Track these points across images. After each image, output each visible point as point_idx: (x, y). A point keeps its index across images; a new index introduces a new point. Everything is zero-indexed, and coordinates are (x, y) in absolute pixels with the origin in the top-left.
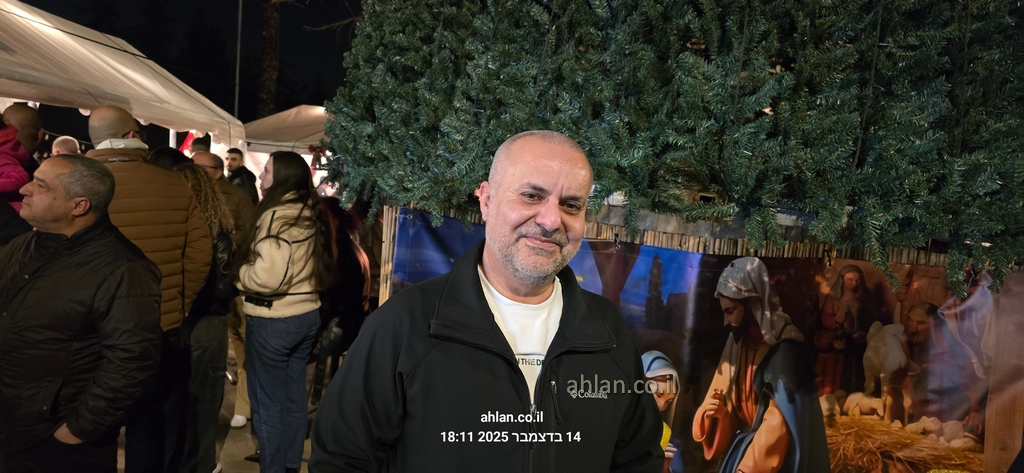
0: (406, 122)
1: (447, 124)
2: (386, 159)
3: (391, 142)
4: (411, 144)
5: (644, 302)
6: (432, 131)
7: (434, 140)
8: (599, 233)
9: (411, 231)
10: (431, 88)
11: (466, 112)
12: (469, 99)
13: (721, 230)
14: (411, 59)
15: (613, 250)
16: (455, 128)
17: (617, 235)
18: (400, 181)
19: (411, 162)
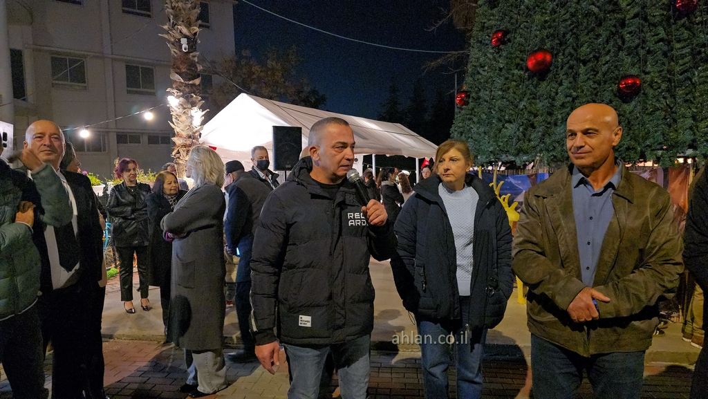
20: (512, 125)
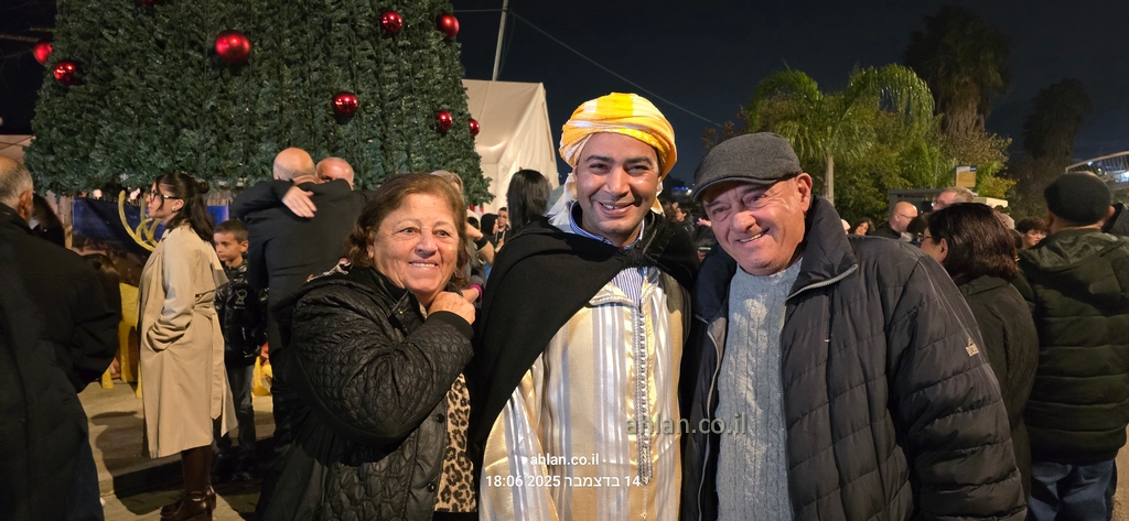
0: (72, 154)
1: (92, 155)
2: (63, 172)
3: (65, 164)
4: (76, 164)
6: (86, 158)
7: (87, 162)
9: (81, 208)
10: (83, 139)
14: (71, 125)
18: (72, 181)
19: (77, 172)
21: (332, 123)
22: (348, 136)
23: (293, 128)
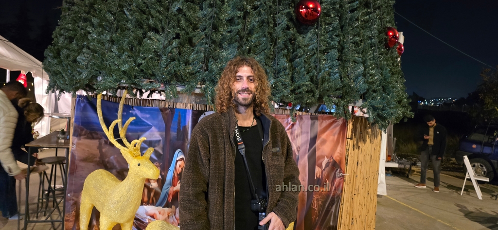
1: (78, 59)
2: (61, 73)
3: (63, 66)
5: (176, 131)
6: (75, 61)
8: (165, 105)
11: (88, 54)
12: (89, 48)
13: (200, 101)
15: (168, 111)
16: (83, 60)
17: (169, 105)
20: (158, 37)
21: (292, 31)
22: (307, 46)
23: (255, 35)
